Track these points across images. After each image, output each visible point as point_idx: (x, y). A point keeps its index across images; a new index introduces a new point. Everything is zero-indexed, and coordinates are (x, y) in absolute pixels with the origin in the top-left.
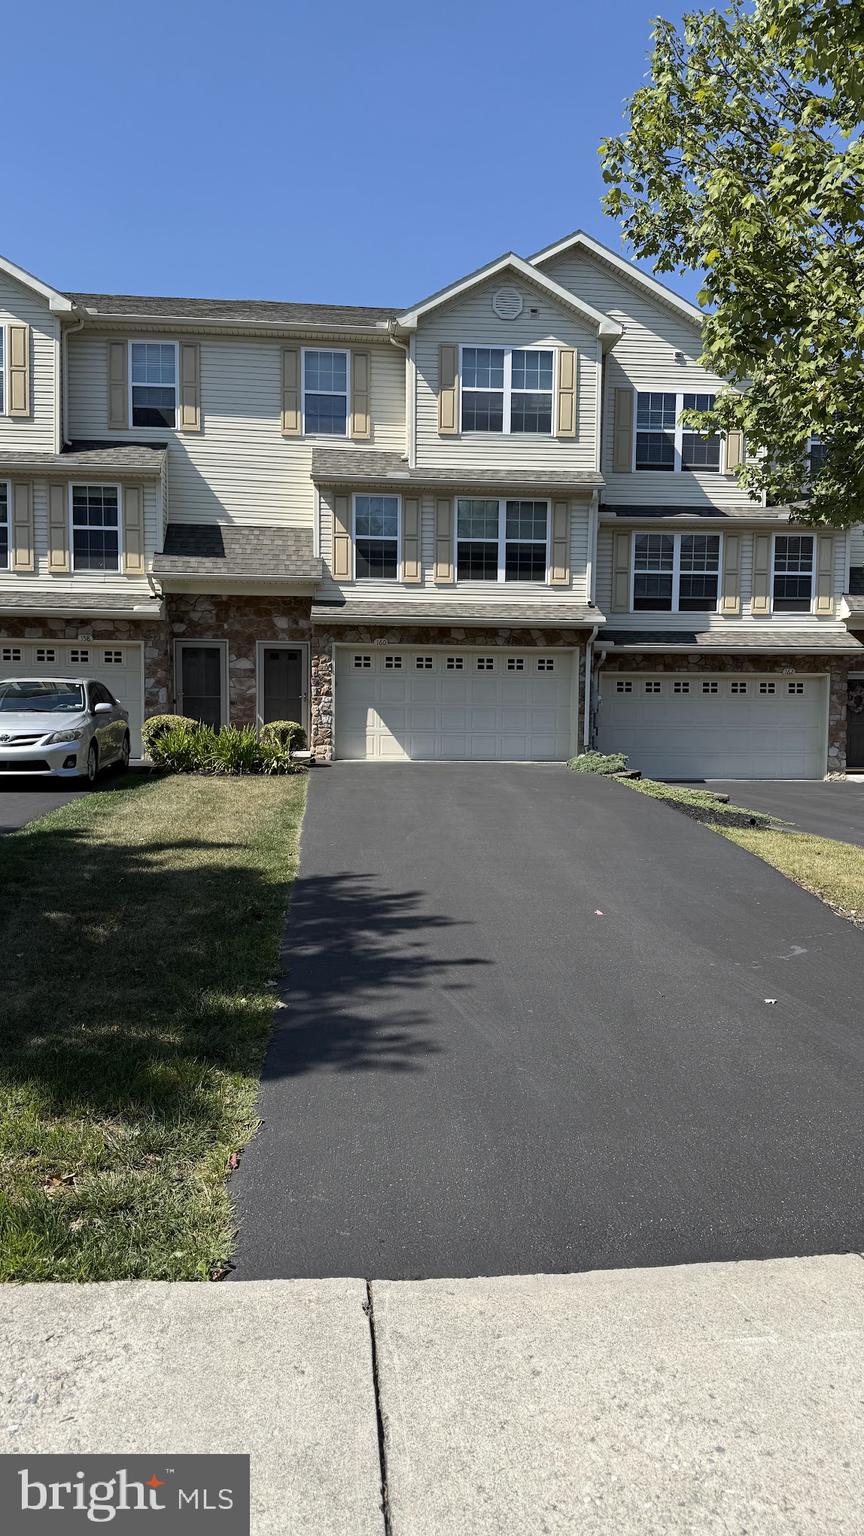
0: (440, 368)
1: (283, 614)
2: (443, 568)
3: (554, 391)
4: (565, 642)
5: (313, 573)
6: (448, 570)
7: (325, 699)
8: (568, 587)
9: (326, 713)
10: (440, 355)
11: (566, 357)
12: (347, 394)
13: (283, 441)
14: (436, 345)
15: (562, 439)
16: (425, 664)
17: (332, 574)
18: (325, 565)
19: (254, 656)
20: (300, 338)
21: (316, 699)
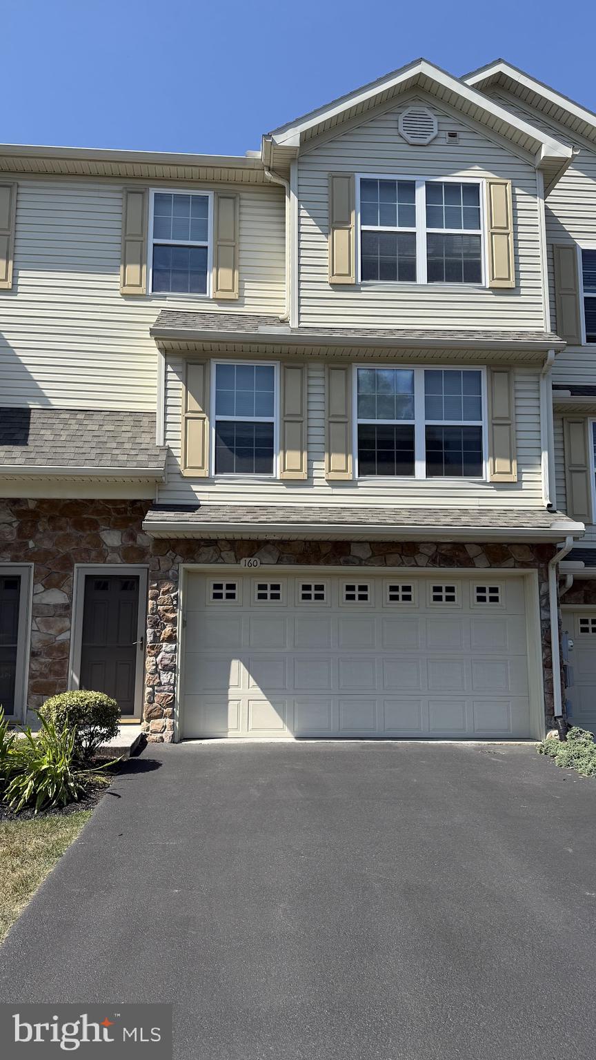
0: (332, 203)
1: (115, 526)
2: (338, 460)
3: (484, 231)
4: (516, 561)
5: (151, 464)
6: (345, 463)
7: (166, 647)
8: (516, 485)
9: (166, 669)
10: (331, 187)
11: (498, 191)
12: (209, 244)
13: (123, 301)
14: (325, 175)
15: (496, 291)
16: (313, 593)
17: (182, 468)
18: (170, 456)
19: (71, 587)
20: (149, 178)
21: (152, 648)
